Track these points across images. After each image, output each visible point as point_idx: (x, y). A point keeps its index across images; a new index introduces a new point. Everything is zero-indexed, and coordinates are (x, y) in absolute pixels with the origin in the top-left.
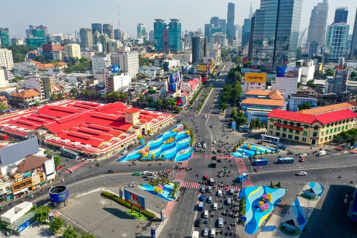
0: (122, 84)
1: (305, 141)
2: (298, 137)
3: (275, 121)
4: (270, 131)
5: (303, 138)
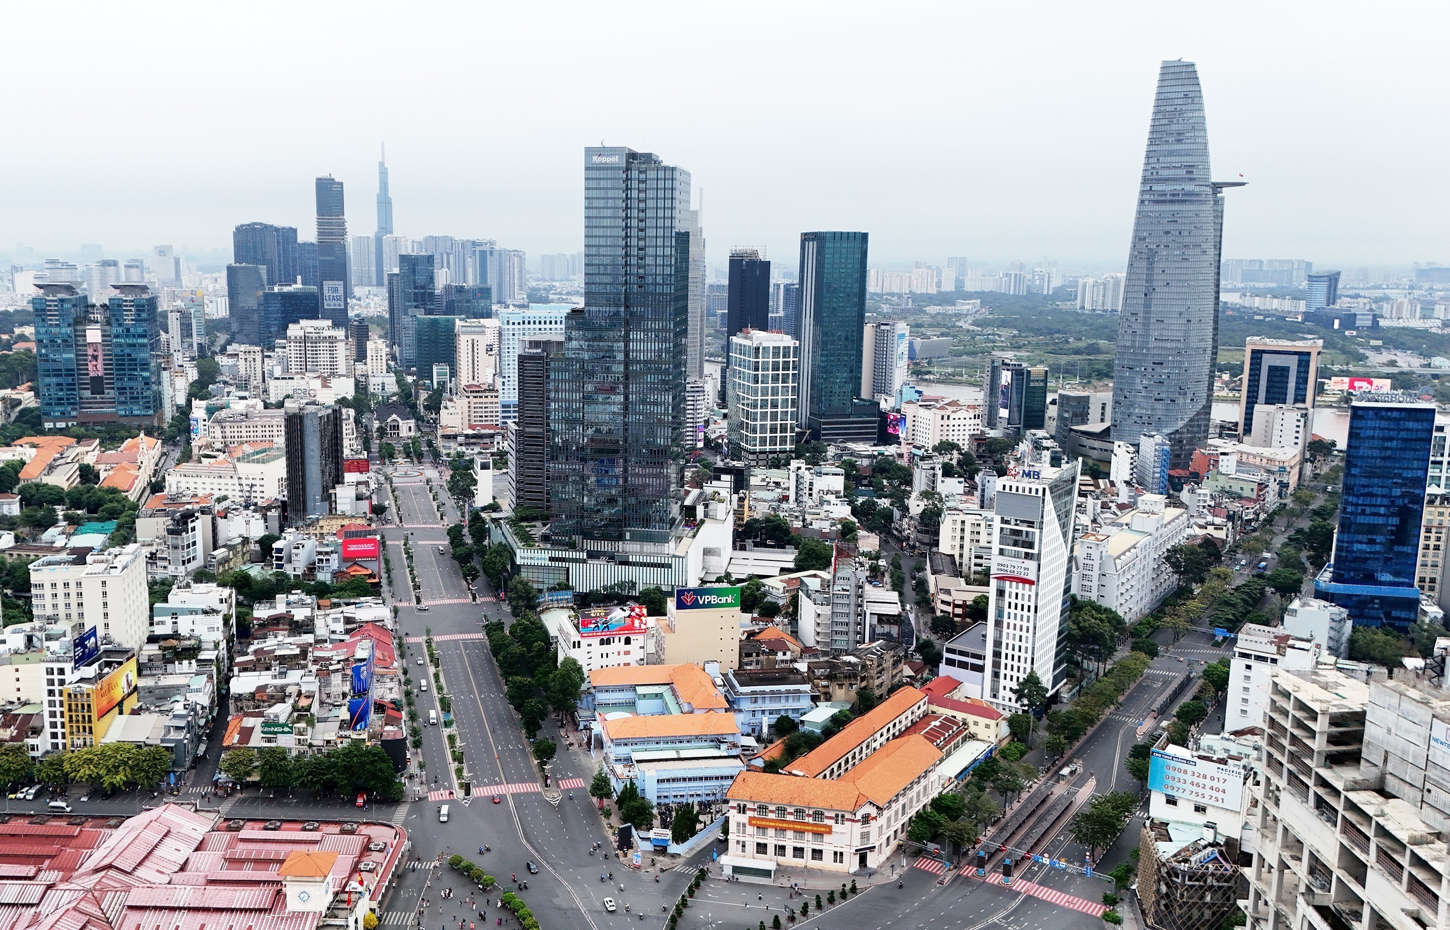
1: (841, 862)
2: (821, 852)
3: (750, 809)
4: (738, 842)
5: (836, 853)
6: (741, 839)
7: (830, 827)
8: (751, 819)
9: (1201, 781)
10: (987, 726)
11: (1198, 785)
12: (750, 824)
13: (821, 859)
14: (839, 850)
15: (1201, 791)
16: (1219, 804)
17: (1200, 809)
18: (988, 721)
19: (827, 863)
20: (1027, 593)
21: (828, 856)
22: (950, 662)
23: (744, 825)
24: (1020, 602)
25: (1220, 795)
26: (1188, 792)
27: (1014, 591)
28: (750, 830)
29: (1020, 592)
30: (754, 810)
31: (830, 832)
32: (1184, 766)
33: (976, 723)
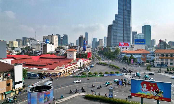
0: (51, 49)
6: (157, 61)
12: (160, 58)
30: (160, 55)
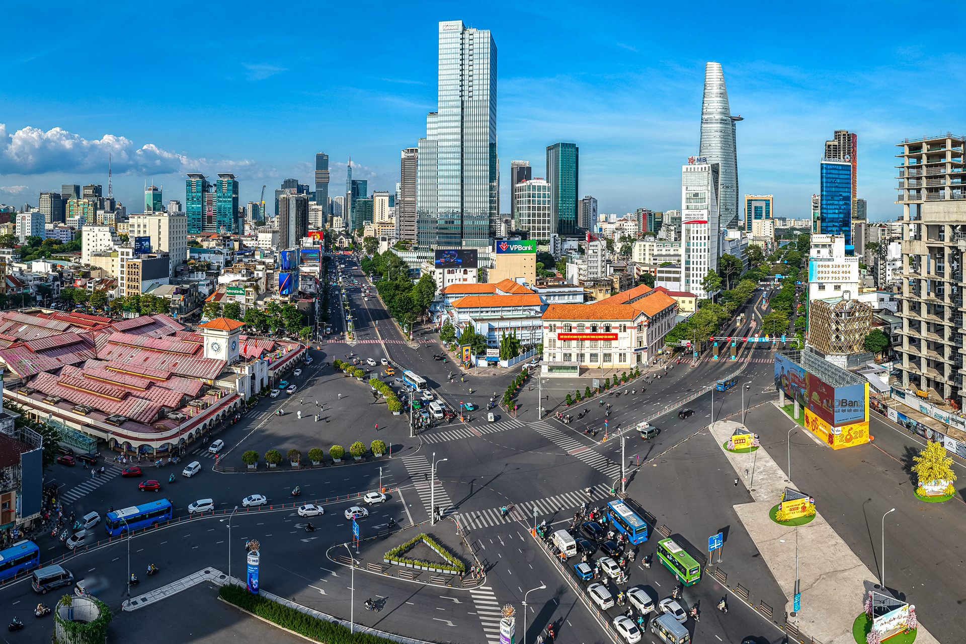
1: (625, 361)
2: (610, 355)
3: (558, 328)
4: (550, 355)
5: (620, 355)
6: (552, 351)
7: (616, 335)
8: (559, 335)
9: (837, 269)
10: (690, 302)
11: (836, 273)
12: (559, 339)
13: (610, 361)
14: (622, 352)
15: (837, 275)
16: (848, 281)
17: (837, 288)
18: (690, 299)
19: (615, 363)
20: (703, 229)
21: (615, 358)
22: (661, 279)
23: (554, 341)
24: (699, 235)
25: (848, 275)
26: (830, 278)
27: (695, 229)
28: (559, 343)
29: (699, 229)
30: (561, 328)
31: (616, 339)
32: (827, 263)
33: (683, 302)
